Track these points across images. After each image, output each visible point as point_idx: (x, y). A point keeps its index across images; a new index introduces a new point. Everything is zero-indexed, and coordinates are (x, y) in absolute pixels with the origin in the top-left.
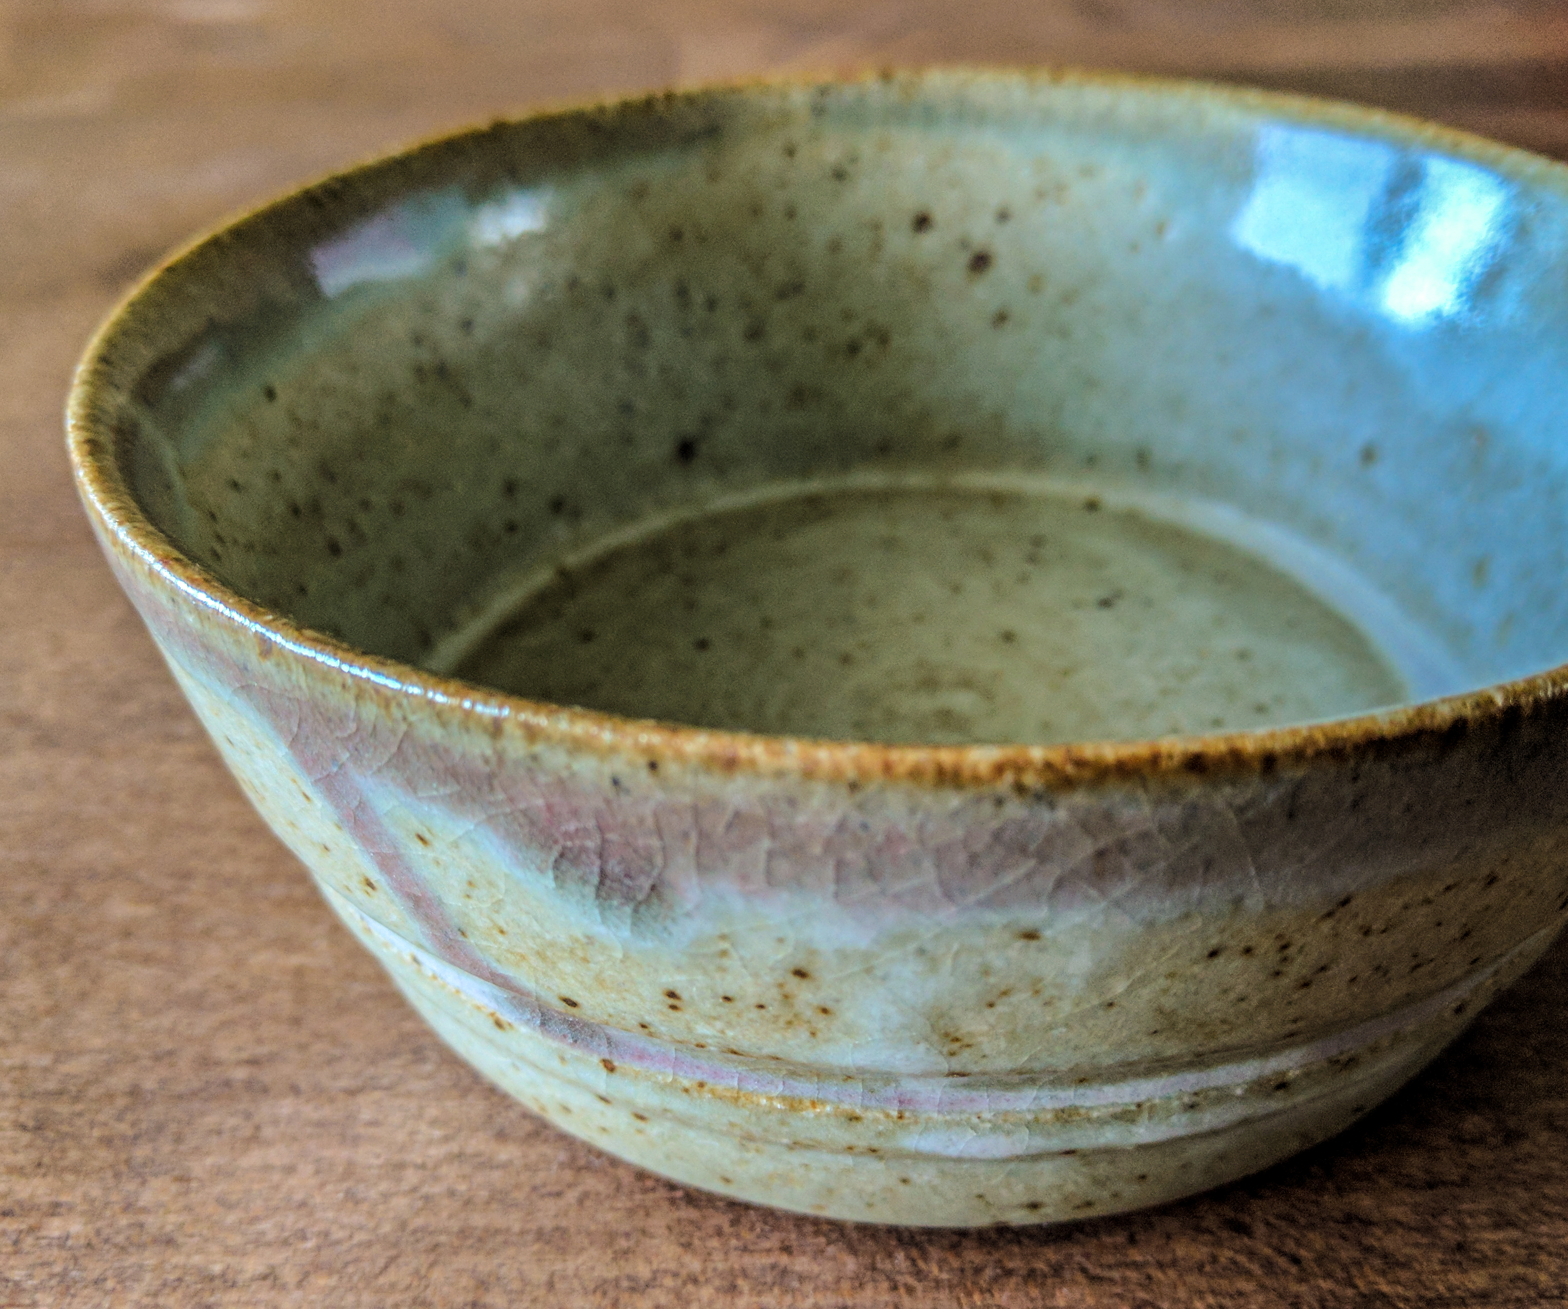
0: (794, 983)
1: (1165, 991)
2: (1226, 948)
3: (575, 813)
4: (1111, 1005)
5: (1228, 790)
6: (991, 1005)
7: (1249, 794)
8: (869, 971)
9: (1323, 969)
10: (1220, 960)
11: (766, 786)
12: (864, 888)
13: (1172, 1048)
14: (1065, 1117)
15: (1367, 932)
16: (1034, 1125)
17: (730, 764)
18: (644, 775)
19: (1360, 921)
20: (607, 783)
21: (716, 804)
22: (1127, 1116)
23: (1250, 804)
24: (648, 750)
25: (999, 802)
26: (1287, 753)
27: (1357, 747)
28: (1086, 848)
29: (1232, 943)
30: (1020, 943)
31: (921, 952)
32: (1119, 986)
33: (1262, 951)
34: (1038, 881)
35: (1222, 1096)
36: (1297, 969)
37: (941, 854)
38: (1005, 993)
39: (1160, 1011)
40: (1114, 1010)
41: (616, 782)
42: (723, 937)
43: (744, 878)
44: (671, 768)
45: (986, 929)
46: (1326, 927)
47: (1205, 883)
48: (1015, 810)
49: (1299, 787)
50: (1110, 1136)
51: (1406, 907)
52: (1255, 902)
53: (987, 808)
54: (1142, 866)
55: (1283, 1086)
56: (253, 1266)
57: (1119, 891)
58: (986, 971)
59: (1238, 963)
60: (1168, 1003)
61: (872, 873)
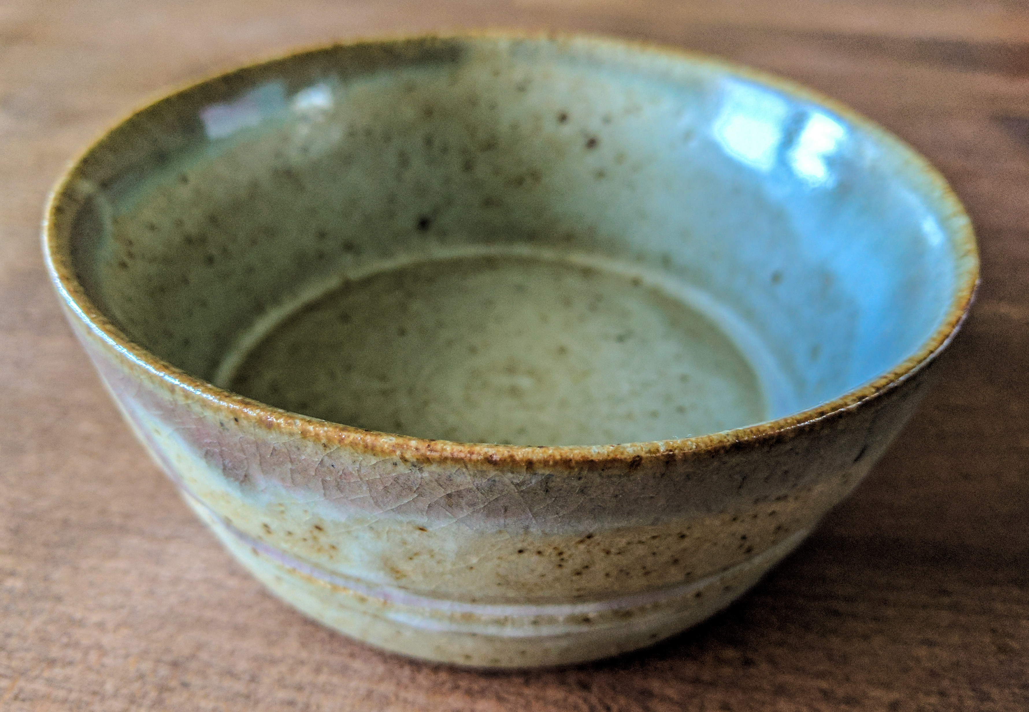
0: (316, 532)
1: (499, 566)
2: (527, 550)
3: (208, 435)
4: (471, 568)
5: (510, 475)
6: (411, 559)
7: (521, 478)
8: (349, 532)
9: (587, 567)
10: (525, 555)
11: (285, 439)
12: (337, 494)
13: (511, 594)
14: (468, 618)
15: (608, 553)
16: (452, 618)
17: (270, 426)
18: (233, 423)
19: (602, 547)
20: (219, 425)
21: (265, 443)
22: (501, 622)
23: (523, 483)
24: (233, 412)
25: (395, 464)
26: (539, 462)
27: (577, 463)
28: (441, 493)
29: (531, 547)
30: (418, 532)
31: (371, 528)
32: (474, 560)
33: (548, 554)
34: (420, 505)
35: (552, 621)
36: (571, 565)
37: (371, 484)
38: (416, 554)
39: (498, 574)
40: (473, 571)
41: (222, 424)
42: (281, 505)
43: (283, 479)
44: (244, 423)
45: (401, 523)
46: (582, 547)
47: (506, 517)
48: (402, 469)
49: (548, 478)
50: (492, 630)
51: (629, 543)
52: (535, 530)
53: (389, 466)
54: (472, 505)
55: (586, 620)
56: (95, 618)
57: (462, 515)
58: (404, 543)
59: (535, 558)
60: (502, 571)
61: (339, 488)
